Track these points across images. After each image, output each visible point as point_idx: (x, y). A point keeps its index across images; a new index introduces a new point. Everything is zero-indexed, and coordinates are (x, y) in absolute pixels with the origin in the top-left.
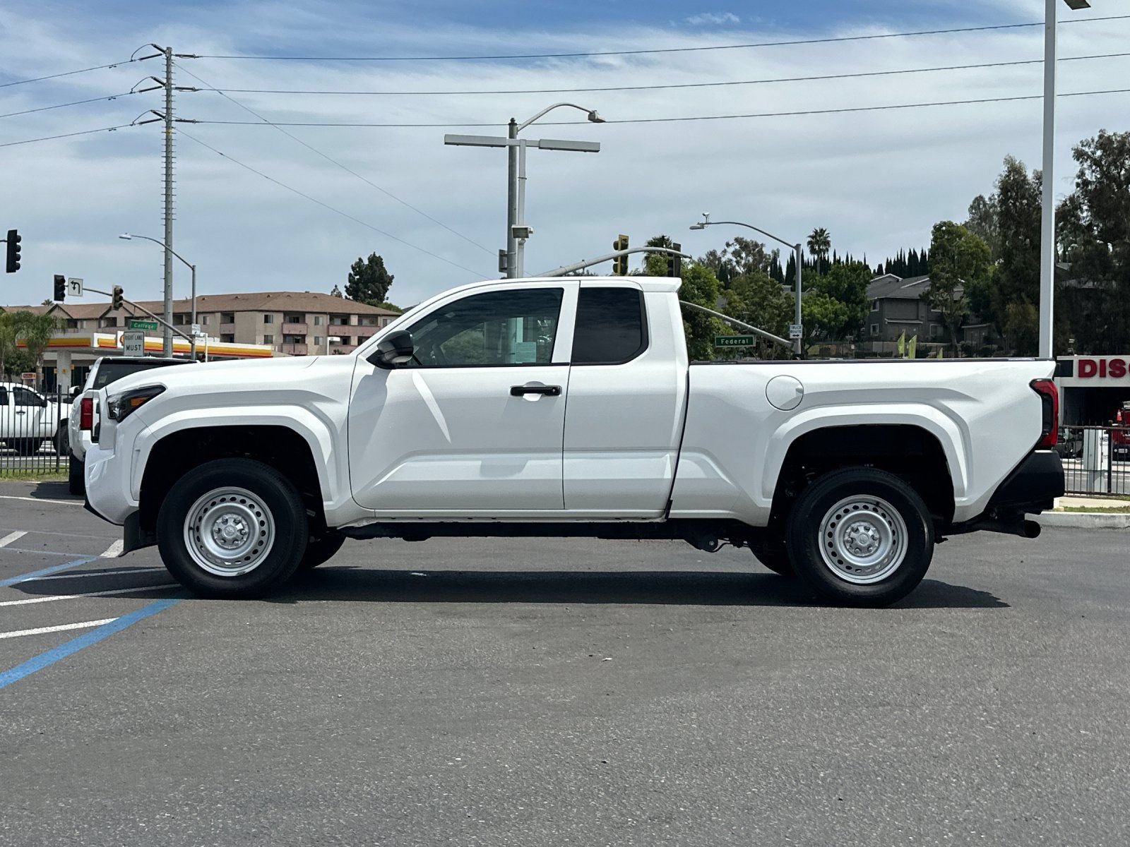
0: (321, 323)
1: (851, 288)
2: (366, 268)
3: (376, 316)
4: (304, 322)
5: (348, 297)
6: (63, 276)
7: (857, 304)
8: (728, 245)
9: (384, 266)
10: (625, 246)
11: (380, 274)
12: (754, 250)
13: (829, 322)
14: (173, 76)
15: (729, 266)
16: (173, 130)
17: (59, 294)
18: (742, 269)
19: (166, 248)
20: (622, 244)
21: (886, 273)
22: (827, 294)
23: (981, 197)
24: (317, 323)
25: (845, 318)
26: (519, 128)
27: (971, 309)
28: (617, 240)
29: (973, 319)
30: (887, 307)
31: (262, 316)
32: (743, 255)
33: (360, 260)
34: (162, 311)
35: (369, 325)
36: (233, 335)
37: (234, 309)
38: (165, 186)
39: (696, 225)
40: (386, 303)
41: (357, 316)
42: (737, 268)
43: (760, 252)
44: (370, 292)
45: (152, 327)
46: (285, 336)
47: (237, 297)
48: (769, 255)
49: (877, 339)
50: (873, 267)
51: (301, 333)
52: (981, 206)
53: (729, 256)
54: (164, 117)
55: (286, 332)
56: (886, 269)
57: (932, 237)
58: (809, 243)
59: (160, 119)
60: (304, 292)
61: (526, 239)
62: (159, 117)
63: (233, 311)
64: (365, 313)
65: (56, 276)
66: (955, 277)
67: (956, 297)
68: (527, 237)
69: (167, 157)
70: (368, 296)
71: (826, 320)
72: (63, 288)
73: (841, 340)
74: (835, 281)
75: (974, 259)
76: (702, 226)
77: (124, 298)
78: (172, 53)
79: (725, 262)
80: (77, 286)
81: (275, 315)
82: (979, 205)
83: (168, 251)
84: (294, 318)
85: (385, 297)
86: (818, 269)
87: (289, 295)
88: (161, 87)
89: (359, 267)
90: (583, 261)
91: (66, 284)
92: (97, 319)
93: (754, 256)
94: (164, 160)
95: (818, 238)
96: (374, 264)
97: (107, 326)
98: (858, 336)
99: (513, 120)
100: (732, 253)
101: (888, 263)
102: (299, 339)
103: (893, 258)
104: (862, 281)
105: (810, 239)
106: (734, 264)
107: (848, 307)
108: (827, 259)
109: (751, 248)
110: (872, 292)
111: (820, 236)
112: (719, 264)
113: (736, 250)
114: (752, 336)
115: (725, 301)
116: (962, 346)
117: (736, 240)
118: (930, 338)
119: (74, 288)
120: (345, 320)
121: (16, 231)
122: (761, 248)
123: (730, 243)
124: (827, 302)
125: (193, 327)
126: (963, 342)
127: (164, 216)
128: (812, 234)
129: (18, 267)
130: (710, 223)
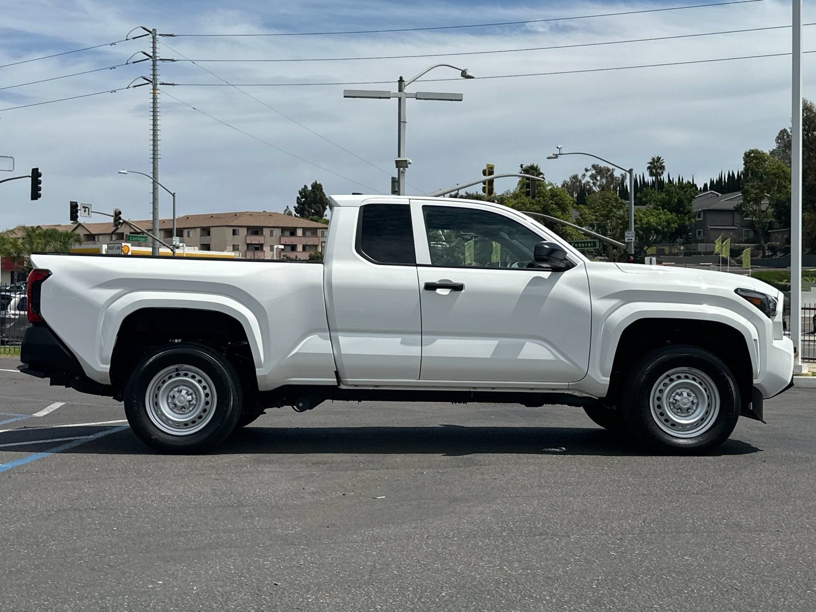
0: (274, 235)
1: (680, 201)
2: (309, 193)
3: (316, 229)
4: (262, 234)
5: (297, 215)
6: (77, 203)
7: (685, 214)
8: (587, 170)
9: (323, 191)
10: (491, 173)
11: (321, 197)
12: (607, 174)
13: (663, 229)
14: (157, 51)
15: (588, 187)
16: (158, 91)
17: (74, 216)
18: (598, 188)
19: (153, 180)
20: (489, 171)
21: (710, 190)
22: (660, 207)
23: (785, 130)
24: (271, 235)
25: (676, 225)
26: (406, 84)
27: (775, 217)
28: (485, 168)
29: (777, 225)
30: (710, 217)
31: (231, 230)
32: (599, 178)
33: (306, 187)
34: (151, 228)
35: (311, 235)
36: (209, 244)
37: (210, 225)
38: (152, 134)
39: (551, 155)
40: (325, 219)
41: (302, 229)
42: (594, 188)
43: (612, 175)
44: (313, 211)
45: (144, 239)
46: (248, 245)
47: (212, 216)
48: (619, 178)
49: (702, 241)
50: (700, 186)
51: (260, 243)
52: (785, 137)
53: (587, 179)
54: (151, 82)
55: (249, 242)
56: (710, 187)
57: (743, 162)
58: (649, 168)
59: (149, 83)
60: (262, 211)
61: (406, 169)
62: (148, 82)
63: (210, 227)
64: (307, 227)
65: (71, 202)
66: (763, 192)
67: (763, 208)
68: (407, 167)
69: (154, 112)
70: (312, 214)
71: (660, 227)
72: (77, 211)
73: (673, 242)
74: (668, 197)
75: (777, 178)
76: (556, 156)
77: (122, 218)
78: (157, 33)
79: (584, 184)
80: (87, 209)
81: (240, 229)
82: (783, 136)
83: (155, 182)
84: (255, 231)
85: (325, 215)
86: (656, 187)
87: (251, 214)
88: (149, 59)
89: (305, 192)
90: (458, 184)
91: (79, 208)
92: (109, 234)
93: (607, 179)
94: (152, 113)
95: (655, 164)
96: (316, 189)
97: (117, 239)
98: (687, 239)
99: (401, 78)
100: (590, 177)
101: (712, 182)
102: (259, 247)
103: (716, 178)
104: (689, 196)
105: (649, 165)
106: (592, 185)
107: (677, 217)
108: (662, 180)
109: (605, 172)
110: (697, 206)
111: (657, 162)
112: (579, 185)
113: (593, 174)
114: (596, 240)
115: (578, 214)
116: (768, 246)
117: (593, 166)
118: (743, 240)
119: (85, 211)
120: (293, 232)
121: (37, 169)
122: (613, 172)
123: (589, 169)
124: (660, 213)
125: (174, 239)
126: (769, 243)
127: (152, 156)
128: (650, 161)
129: (40, 196)
130: (563, 154)
